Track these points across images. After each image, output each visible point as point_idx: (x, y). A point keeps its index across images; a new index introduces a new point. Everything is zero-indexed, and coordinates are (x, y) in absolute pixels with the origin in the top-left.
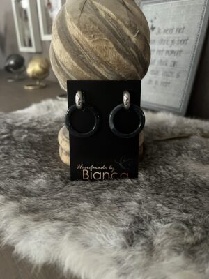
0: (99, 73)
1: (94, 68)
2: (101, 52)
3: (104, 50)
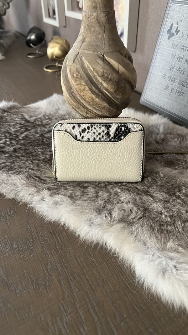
3: (83, 91)
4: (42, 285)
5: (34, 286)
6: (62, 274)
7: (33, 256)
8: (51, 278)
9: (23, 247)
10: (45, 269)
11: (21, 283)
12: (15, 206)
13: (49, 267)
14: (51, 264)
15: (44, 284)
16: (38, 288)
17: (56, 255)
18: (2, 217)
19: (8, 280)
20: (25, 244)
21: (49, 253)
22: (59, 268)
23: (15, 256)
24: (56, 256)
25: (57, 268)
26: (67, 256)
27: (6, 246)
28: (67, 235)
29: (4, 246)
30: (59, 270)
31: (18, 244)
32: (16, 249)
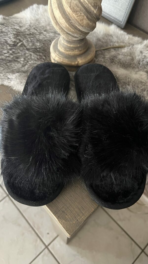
0: (79, 29)
1: (76, 27)
2: (80, 21)
3: (82, 20)
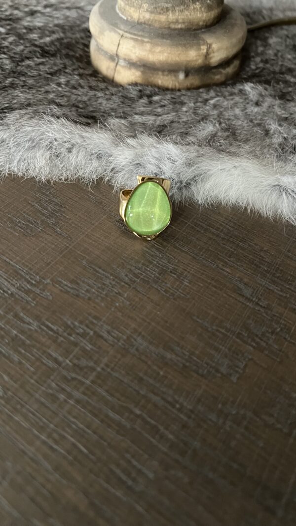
4: (267, 335)
5: (254, 345)
6: (288, 296)
7: (190, 283)
8: (273, 313)
9: (149, 271)
10: (241, 299)
11: (217, 350)
12: (48, 193)
13: (247, 292)
14: (245, 284)
15: (270, 331)
16: (264, 344)
17: (238, 263)
18: (32, 223)
19: (177, 355)
20: (147, 264)
21: (220, 266)
22: (271, 288)
23: (148, 298)
24: (242, 266)
25: (268, 288)
26: (263, 257)
27: (104, 284)
28: (226, 219)
29: (100, 285)
30: (275, 290)
31: (130, 270)
32: (135, 282)
